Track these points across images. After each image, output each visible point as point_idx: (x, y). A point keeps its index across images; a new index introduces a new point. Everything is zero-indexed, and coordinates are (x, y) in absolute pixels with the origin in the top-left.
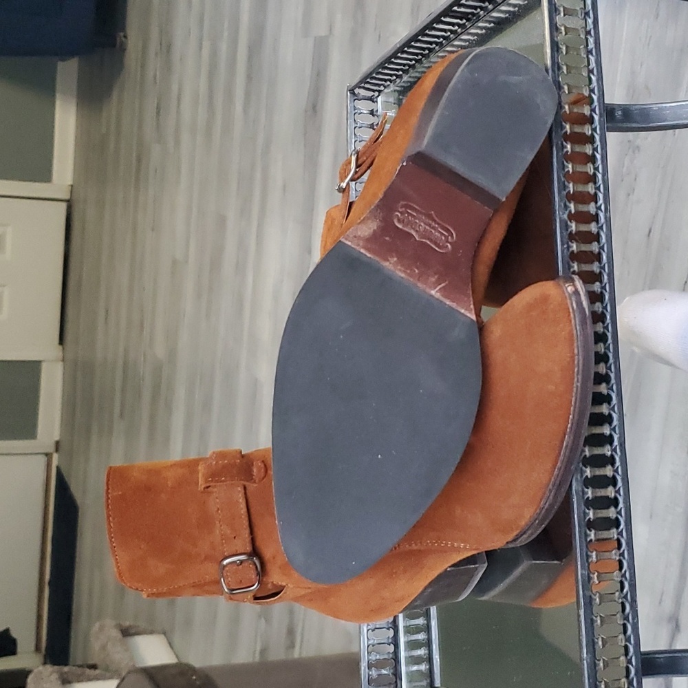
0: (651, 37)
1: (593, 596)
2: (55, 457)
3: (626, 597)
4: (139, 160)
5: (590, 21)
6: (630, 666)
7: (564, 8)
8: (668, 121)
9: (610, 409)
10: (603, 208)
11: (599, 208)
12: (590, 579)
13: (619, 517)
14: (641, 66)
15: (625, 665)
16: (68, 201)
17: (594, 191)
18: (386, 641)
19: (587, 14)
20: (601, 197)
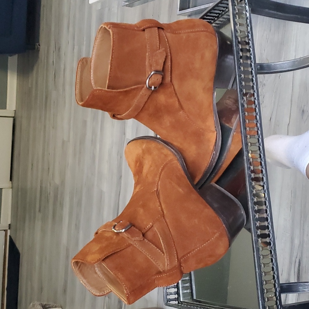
0: (268, 39)
1: (259, 247)
2: (9, 231)
3: (272, 248)
4: (46, 98)
5: (249, 28)
6: (275, 275)
7: (239, 23)
8: (278, 69)
9: (262, 175)
10: (257, 98)
11: (255, 99)
13: (268, 217)
14: (265, 50)
15: (273, 274)
16: (13, 117)
17: (253, 92)
19: (248, 25)
20: (256, 94)
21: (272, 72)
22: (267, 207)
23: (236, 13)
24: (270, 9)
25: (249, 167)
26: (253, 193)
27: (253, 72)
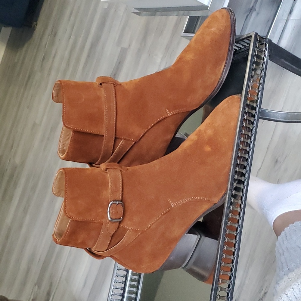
1: (218, 287)
3: (230, 291)
4: (29, 77)
5: (263, 73)
9: (239, 218)
10: (253, 142)
11: (251, 142)
12: (219, 280)
13: (234, 259)
17: (251, 135)
18: (119, 294)
19: (263, 70)
20: (253, 138)
21: (264, 118)
22: (235, 250)
23: (255, 54)
24: (286, 60)
25: (229, 206)
26: (226, 232)
27: (256, 116)
